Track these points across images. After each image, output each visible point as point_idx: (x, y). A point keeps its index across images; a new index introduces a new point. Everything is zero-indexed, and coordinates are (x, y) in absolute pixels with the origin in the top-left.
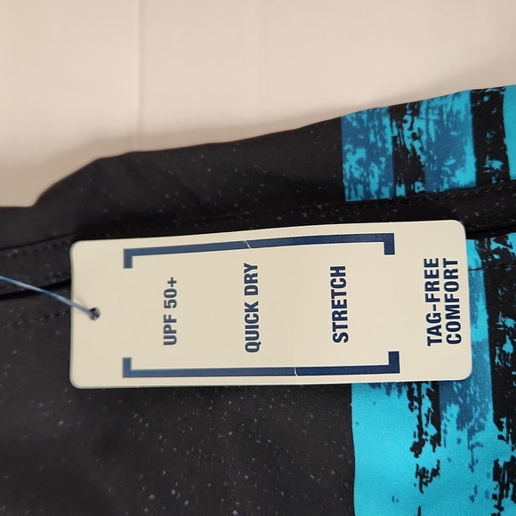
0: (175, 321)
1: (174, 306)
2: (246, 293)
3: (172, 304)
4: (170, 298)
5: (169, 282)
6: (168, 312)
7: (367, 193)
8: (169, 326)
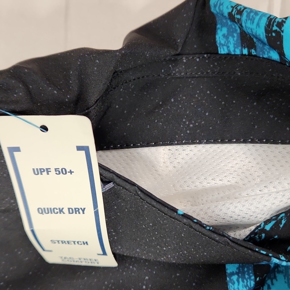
0: (48, 174)
1: (56, 174)
2: (69, 209)
3: (58, 172)
4: (62, 171)
5: (70, 170)
6: (53, 170)
7: (229, 51)
8: (44, 171)
